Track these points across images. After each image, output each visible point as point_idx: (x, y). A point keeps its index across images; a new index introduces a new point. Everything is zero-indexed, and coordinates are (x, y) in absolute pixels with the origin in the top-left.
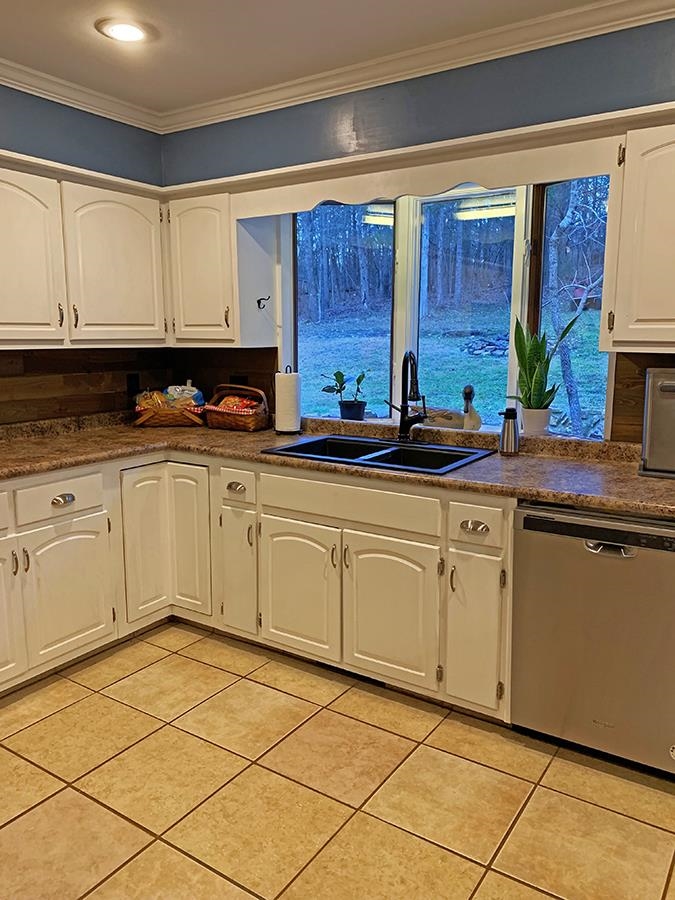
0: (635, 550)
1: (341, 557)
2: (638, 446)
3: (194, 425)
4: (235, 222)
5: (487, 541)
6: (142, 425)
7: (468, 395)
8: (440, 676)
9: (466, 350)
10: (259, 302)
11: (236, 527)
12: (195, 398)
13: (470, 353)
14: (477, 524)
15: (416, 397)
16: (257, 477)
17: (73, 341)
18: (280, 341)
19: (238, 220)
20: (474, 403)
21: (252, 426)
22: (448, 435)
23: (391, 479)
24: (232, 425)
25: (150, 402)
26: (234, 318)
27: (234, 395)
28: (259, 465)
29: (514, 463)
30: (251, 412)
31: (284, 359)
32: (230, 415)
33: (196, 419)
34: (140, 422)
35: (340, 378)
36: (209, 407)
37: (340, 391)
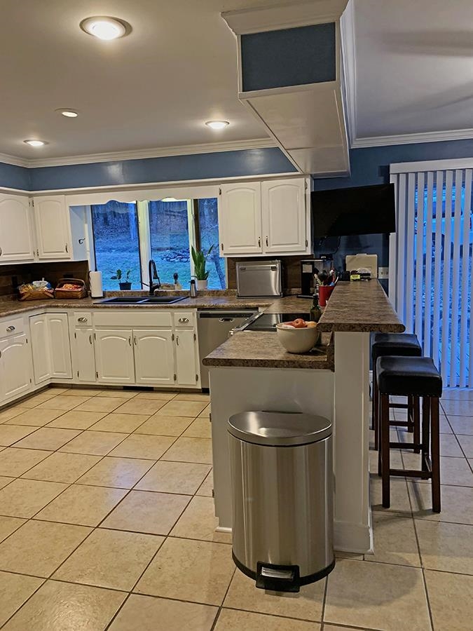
0: (234, 319)
1: (133, 341)
2: (236, 290)
3: (50, 298)
4: (68, 208)
5: (189, 324)
6: (24, 300)
7: (176, 277)
8: (175, 379)
10: (80, 241)
11: (84, 336)
12: (47, 286)
13: (167, 260)
14: (184, 319)
15: (156, 277)
16: (92, 314)
18: (89, 257)
19: (70, 207)
20: (179, 280)
21: (80, 296)
22: (169, 292)
23: (151, 307)
24: (69, 297)
25: (25, 289)
26: (70, 249)
27: (69, 283)
28: (92, 309)
29: (195, 300)
30: (80, 290)
31: (91, 267)
32: (68, 292)
33: (51, 295)
34: (23, 298)
35: (119, 272)
36: (57, 289)
37: (119, 278)
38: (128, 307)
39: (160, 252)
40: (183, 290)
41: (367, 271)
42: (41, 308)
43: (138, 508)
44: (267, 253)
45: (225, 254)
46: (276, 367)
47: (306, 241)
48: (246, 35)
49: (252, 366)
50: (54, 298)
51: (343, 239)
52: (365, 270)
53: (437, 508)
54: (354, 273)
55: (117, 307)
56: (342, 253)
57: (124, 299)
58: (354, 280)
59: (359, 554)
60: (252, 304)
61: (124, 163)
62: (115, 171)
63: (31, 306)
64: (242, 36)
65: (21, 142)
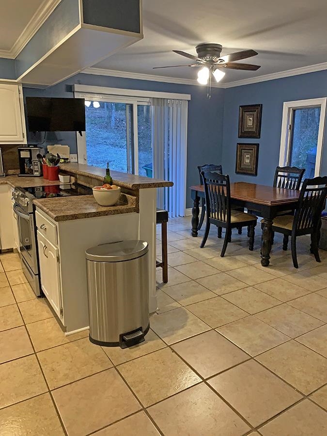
46: (107, 215)
47: (23, 134)
49: (91, 217)
59: (154, 313)
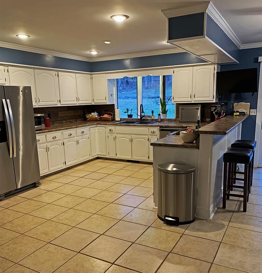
1: (131, 140)
2: (179, 119)
3: (98, 120)
5: (155, 134)
6: (88, 121)
7: (153, 112)
8: (149, 158)
9: (155, 103)
10: (111, 95)
11: (111, 137)
12: (97, 115)
13: (156, 104)
14: (153, 132)
15: (143, 112)
16: (115, 128)
17: (78, 104)
18: (115, 103)
19: (108, 79)
20: (154, 114)
21: (110, 120)
22: (149, 119)
24: (106, 120)
25: (89, 116)
26: (107, 98)
27: (106, 114)
28: (115, 126)
29: (160, 123)
30: (111, 117)
31: (116, 107)
32: (106, 118)
33: (99, 119)
34: (87, 120)
35: (128, 110)
36: (101, 116)
37: (128, 112)
38: (130, 125)
39: (153, 99)
40: (155, 118)
41: (244, 111)
42: (95, 124)
43: (127, 199)
44: (194, 101)
45: (174, 102)
47: (214, 96)
48: (170, 18)
50: (100, 121)
51: (233, 95)
52: (243, 111)
53: (245, 210)
54: (237, 112)
55: (125, 125)
56: (232, 102)
57: (129, 122)
58: (235, 115)
59: (205, 220)
60: (184, 125)
61: (131, 59)
62: (128, 62)
63: (91, 123)
64: (169, 18)
65: (88, 52)
